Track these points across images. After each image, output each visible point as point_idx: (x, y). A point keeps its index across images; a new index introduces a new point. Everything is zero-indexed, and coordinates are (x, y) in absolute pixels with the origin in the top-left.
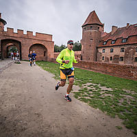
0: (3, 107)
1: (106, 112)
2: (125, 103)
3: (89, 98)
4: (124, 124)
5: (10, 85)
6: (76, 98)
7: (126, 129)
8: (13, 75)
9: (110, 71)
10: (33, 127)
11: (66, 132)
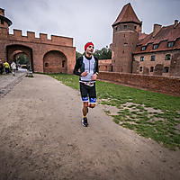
1: (162, 143)
3: (133, 123)
5: (26, 106)
6: (118, 123)
8: (27, 92)
9: (154, 86)
11: (115, 170)
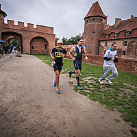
0: (4, 99)
1: (105, 106)
2: (125, 97)
3: (89, 91)
4: (122, 116)
5: (11, 78)
7: (125, 122)
11: (64, 124)
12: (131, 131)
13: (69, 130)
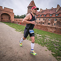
1: (40, 45)
2: (47, 41)
4: (48, 49)
6: (28, 39)
7: (49, 51)
10: (9, 54)
12: (52, 54)
13: (28, 57)
